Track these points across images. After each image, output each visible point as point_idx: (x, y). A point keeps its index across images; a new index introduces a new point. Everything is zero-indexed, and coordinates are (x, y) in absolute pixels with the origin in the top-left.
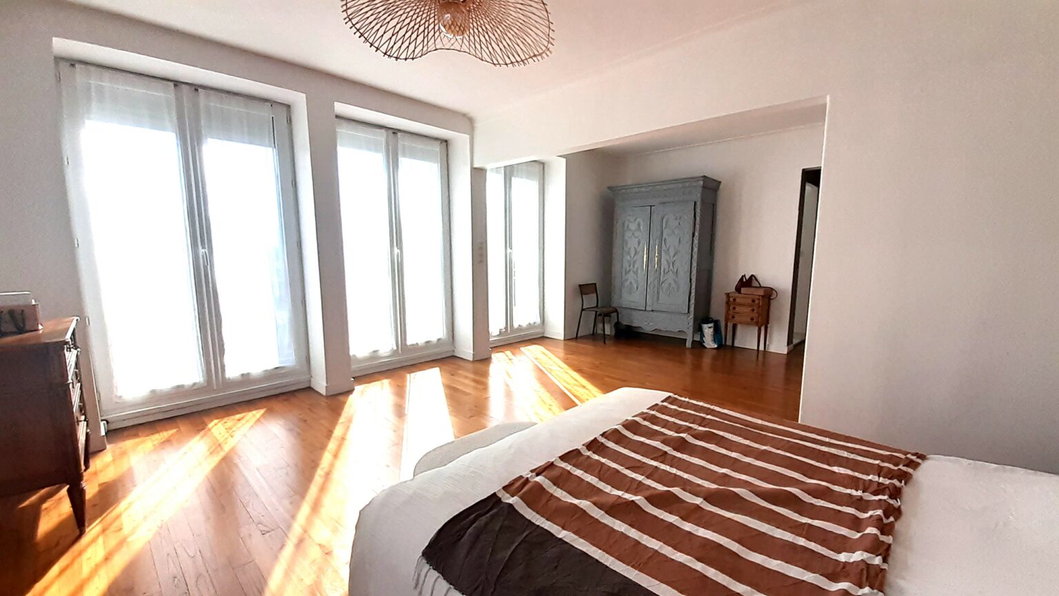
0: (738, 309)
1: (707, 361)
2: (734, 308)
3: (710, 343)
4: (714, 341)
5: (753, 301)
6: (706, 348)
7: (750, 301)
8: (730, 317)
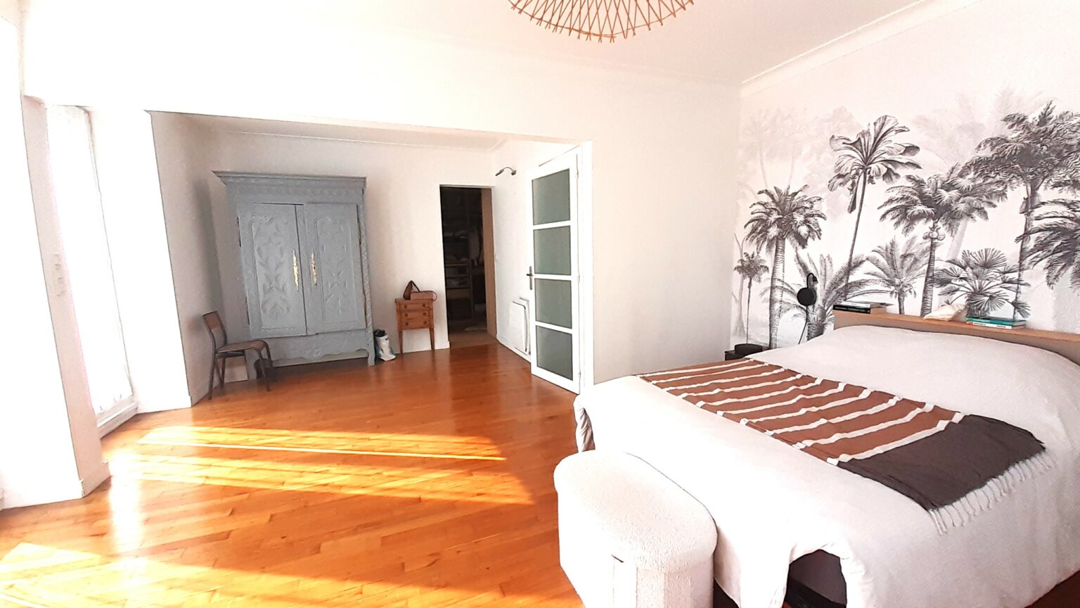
0: (410, 315)
1: (388, 374)
2: (407, 315)
3: (387, 355)
4: (392, 352)
5: (424, 305)
6: (383, 360)
7: (421, 306)
8: (404, 324)
